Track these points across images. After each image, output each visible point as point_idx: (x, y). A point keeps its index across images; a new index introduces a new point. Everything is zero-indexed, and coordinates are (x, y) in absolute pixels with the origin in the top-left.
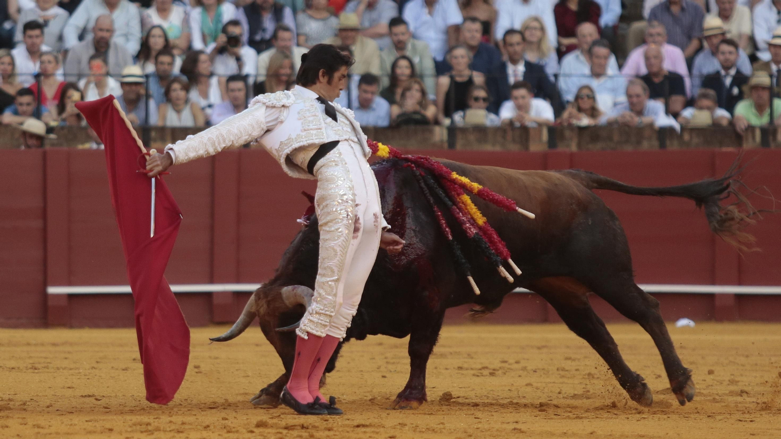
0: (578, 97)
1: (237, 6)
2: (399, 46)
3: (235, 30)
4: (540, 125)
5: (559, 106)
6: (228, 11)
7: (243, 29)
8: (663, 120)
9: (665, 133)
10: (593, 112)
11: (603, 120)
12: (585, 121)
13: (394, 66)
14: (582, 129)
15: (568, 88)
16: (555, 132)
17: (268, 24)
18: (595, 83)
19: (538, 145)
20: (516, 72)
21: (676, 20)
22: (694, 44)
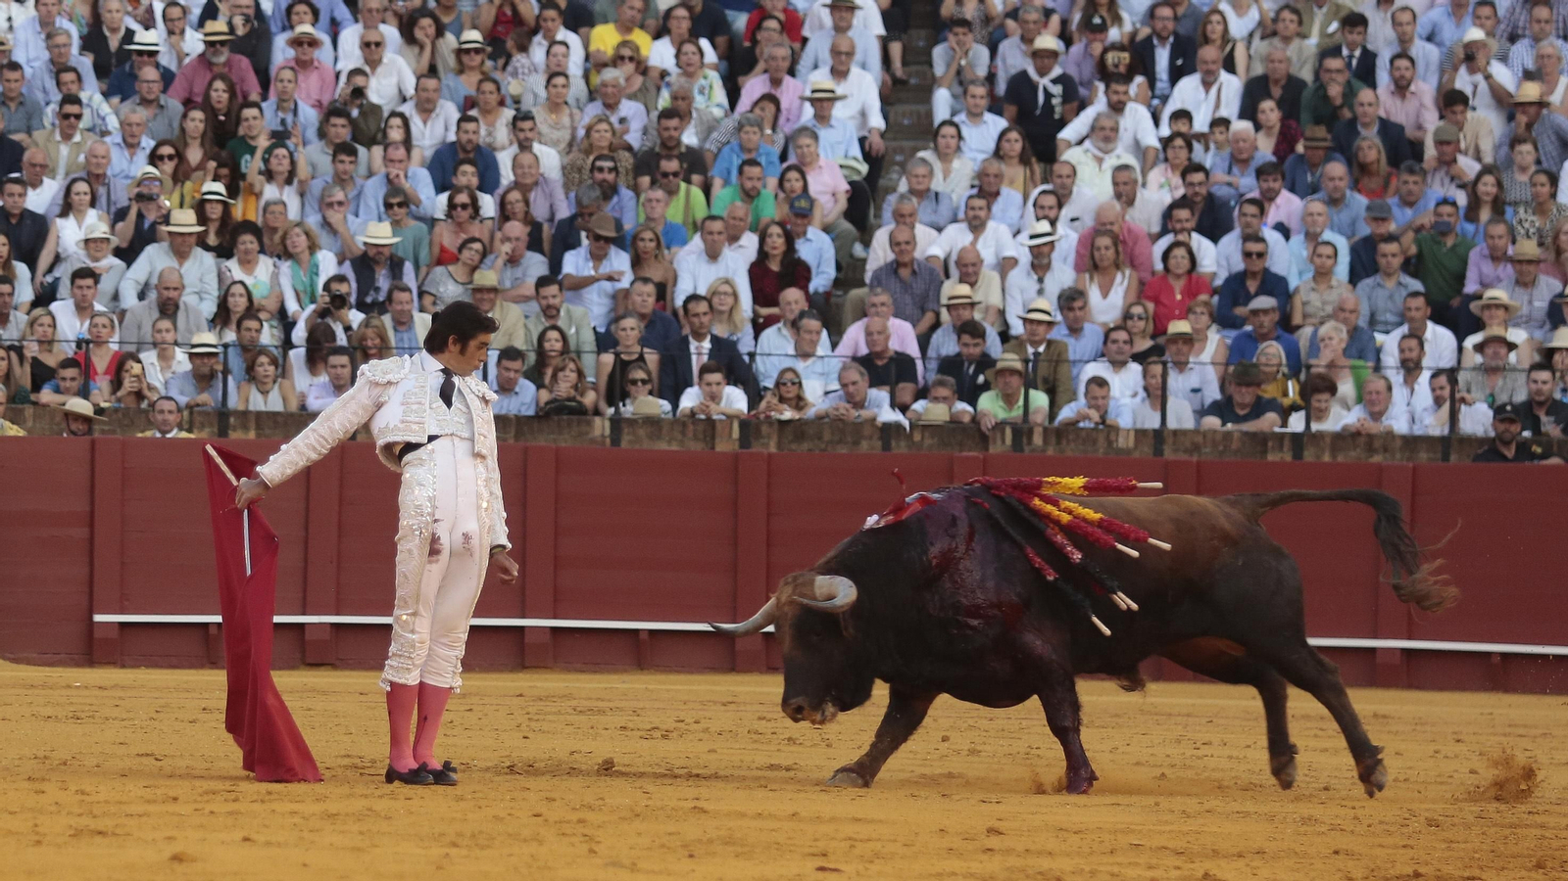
0: (779, 383)
3: (341, 288)
4: (730, 418)
6: (328, 264)
8: (888, 415)
9: (890, 430)
10: (799, 402)
11: (810, 413)
12: (788, 414)
13: (543, 336)
15: (768, 370)
16: (749, 427)
17: (383, 282)
18: (801, 366)
19: (727, 444)
20: (700, 351)
21: (906, 287)
22: (929, 318)
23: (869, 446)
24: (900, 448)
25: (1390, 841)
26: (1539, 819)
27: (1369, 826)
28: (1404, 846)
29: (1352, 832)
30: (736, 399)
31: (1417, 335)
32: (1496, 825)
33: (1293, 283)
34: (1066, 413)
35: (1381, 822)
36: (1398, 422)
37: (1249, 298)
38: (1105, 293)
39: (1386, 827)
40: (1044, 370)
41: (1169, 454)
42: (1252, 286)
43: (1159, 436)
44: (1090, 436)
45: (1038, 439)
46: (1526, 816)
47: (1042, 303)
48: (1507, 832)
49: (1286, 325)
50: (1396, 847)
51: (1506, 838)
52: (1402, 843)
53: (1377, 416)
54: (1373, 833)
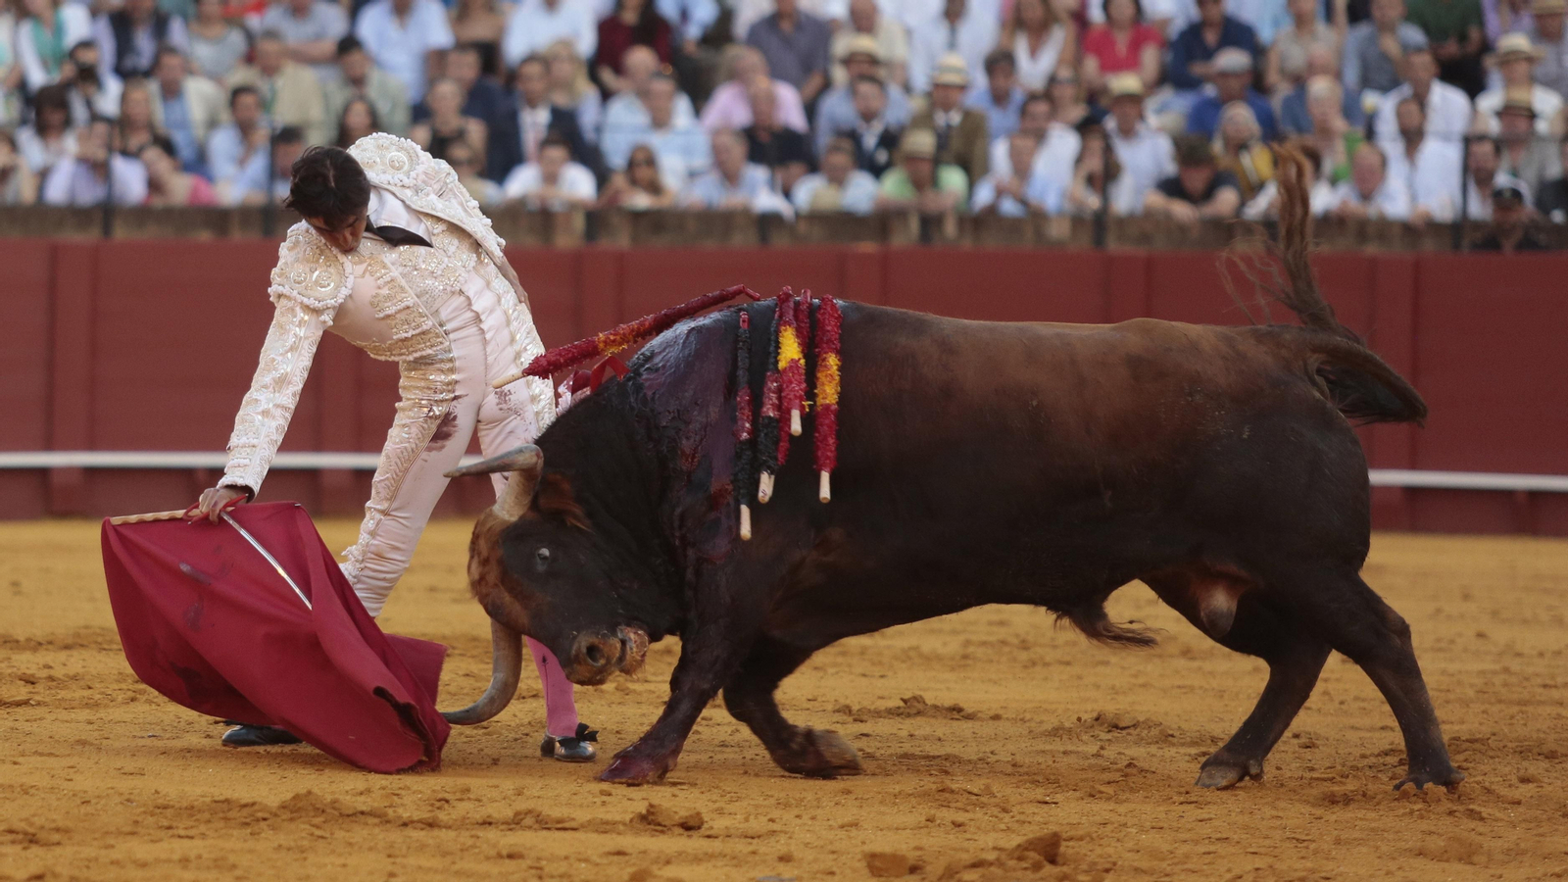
0: (632, 165)
1: (94, 13)
2: (357, 81)
3: (87, 56)
4: (573, 206)
5: (602, 175)
6: (76, 22)
7: (105, 52)
8: (766, 200)
9: (768, 222)
10: (654, 188)
12: (641, 201)
13: (346, 109)
14: (637, 216)
16: (596, 219)
17: (144, 43)
18: (657, 141)
19: (569, 238)
20: (535, 122)
21: (787, 42)
22: (815, 82)
23: (743, 240)
24: (780, 242)
25: (1366, 722)
26: (1555, 694)
27: (1342, 703)
28: (1383, 728)
29: (1319, 710)
30: (579, 183)
31: (1420, 99)
32: (1500, 701)
33: (1265, 33)
34: (984, 195)
35: (1357, 699)
36: (1396, 201)
37: (1209, 54)
38: (1034, 52)
39: (1362, 705)
40: (956, 144)
41: (1113, 245)
42: (1211, 37)
43: (1099, 224)
44: (1013, 225)
45: (950, 228)
46: (1541, 690)
47: (954, 60)
48: (1515, 709)
49: (1256, 85)
50: (1372, 729)
51: (1512, 717)
52: (1380, 725)
53: (1366, 196)
54: (1346, 712)
